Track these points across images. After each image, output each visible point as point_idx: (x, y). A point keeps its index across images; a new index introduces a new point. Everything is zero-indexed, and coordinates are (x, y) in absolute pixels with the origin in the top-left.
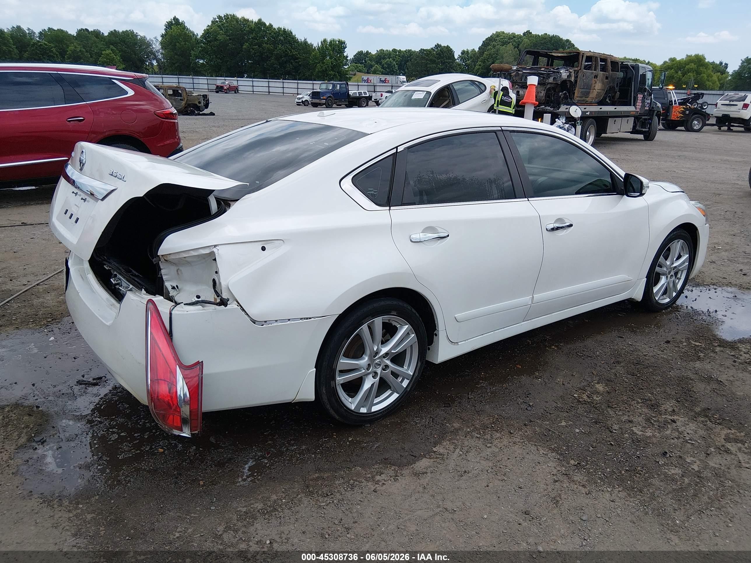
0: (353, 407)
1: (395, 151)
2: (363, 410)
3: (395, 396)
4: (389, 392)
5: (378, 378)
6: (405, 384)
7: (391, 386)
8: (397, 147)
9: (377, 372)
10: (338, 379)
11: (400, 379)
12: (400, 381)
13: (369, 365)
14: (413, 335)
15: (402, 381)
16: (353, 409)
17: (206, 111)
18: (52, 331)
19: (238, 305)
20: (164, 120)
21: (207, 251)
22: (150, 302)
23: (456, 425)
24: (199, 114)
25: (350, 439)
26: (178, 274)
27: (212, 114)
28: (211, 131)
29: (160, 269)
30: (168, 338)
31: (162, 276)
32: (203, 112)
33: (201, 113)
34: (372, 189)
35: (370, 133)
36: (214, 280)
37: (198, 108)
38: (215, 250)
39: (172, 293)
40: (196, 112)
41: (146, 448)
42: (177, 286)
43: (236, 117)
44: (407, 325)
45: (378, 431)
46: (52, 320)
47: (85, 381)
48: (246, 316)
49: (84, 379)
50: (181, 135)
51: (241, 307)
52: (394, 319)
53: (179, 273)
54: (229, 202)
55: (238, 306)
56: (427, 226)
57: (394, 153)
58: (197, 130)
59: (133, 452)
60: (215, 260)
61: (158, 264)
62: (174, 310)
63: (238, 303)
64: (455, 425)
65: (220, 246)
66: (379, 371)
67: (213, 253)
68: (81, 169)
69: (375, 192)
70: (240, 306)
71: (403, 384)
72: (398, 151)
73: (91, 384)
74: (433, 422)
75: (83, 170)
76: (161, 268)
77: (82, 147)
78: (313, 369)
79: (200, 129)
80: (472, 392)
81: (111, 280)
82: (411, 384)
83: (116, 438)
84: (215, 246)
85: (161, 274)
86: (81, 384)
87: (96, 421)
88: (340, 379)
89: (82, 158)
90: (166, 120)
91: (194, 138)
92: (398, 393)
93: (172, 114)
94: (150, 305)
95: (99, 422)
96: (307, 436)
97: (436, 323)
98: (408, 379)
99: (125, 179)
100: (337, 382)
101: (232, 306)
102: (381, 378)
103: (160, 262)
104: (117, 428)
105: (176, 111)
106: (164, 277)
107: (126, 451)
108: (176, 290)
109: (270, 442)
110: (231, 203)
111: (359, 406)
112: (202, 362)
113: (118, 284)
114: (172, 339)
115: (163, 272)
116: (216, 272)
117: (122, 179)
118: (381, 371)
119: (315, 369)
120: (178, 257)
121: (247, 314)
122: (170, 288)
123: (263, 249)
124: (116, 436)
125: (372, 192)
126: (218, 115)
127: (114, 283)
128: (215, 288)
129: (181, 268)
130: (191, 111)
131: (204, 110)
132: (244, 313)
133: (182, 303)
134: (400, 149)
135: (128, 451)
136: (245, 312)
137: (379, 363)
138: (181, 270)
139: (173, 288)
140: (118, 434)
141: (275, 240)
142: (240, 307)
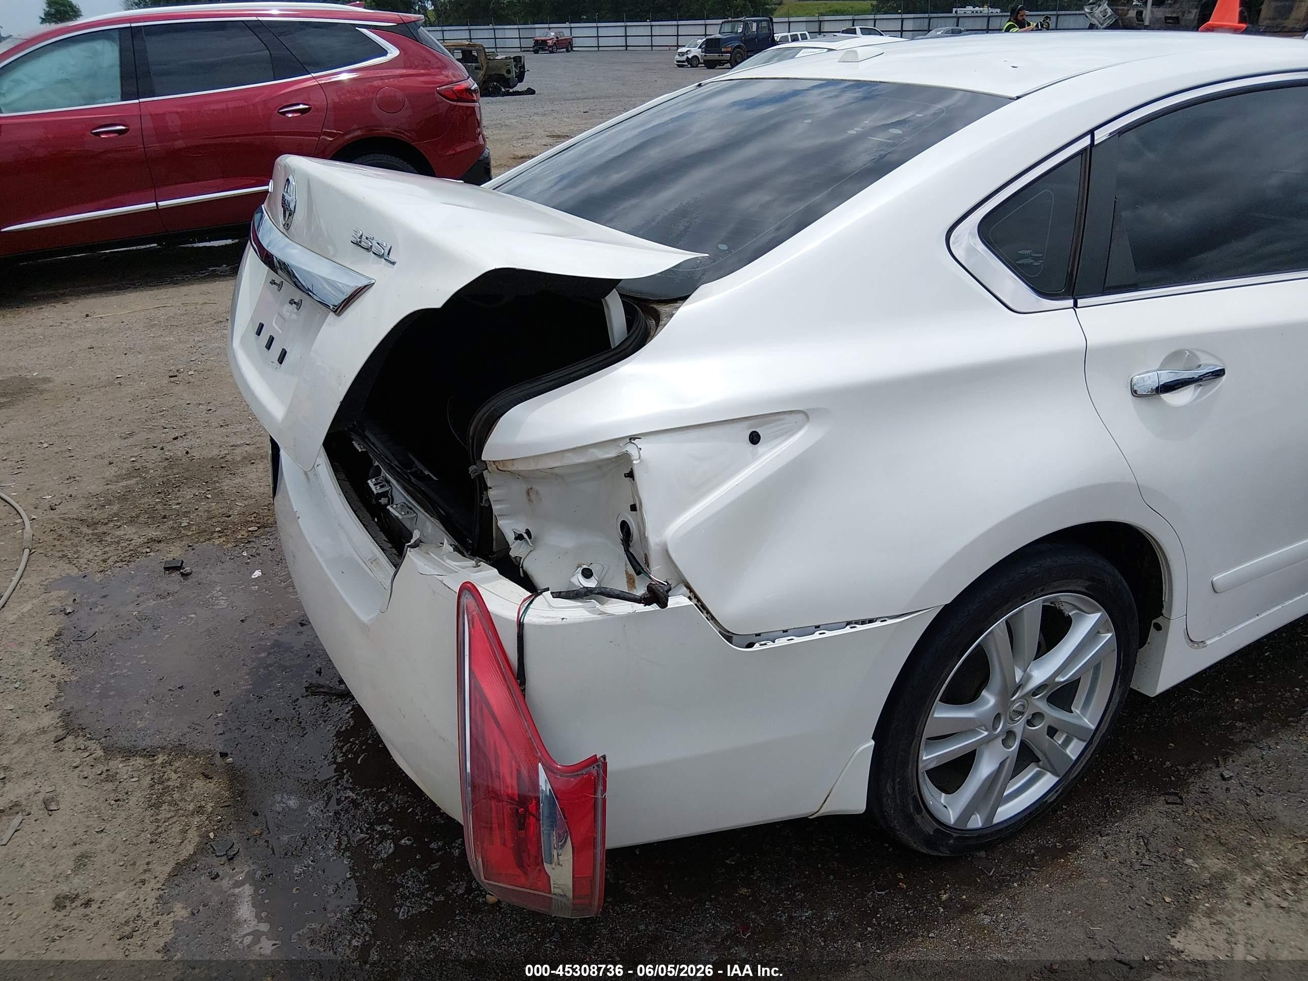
0: (951, 816)
1: (1086, 141)
2: (976, 822)
3: (1048, 781)
4: (1031, 771)
5: (1016, 746)
6: (1074, 750)
7: (1040, 755)
8: (1092, 132)
9: (1015, 730)
10: (924, 758)
11: (1060, 740)
12: (1060, 742)
13: (998, 717)
14: (1110, 635)
15: (1067, 742)
16: (952, 821)
17: (520, 87)
18: (259, 554)
19: (691, 595)
20: (455, 103)
21: (612, 453)
22: (466, 592)
23: (1215, 863)
24: (508, 94)
25: (944, 897)
26: (530, 500)
27: (531, 92)
28: (531, 122)
29: (486, 488)
30: (514, 684)
31: (490, 506)
32: (515, 89)
33: (511, 90)
34: (1028, 252)
35: (1014, 96)
36: (624, 526)
37: (508, 83)
38: (631, 449)
39: (516, 550)
40: (503, 90)
41: (457, 887)
42: (528, 532)
43: (573, 95)
44: (1098, 611)
45: (1011, 876)
46: (259, 528)
47: (323, 687)
48: (710, 624)
49: (321, 681)
50: (486, 133)
51: (699, 600)
52: (1066, 600)
53: (533, 497)
54: (655, 306)
55: (690, 598)
56: (1173, 350)
57: (1085, 149)
58: (507, 122)
59: (429, 899)
60: (631, 475)
61: (481, 478)
62: (530, 611)
63: (691, 591)
64: (1208, 862)
65: (643, 440)
66: (1019, 727)
67: (625, 458)
68: (287, 226)
69: (1036, 259)
70: (696, 597)
71: (1068, 751)
72: (1096, 143)
73: (334, 694)
74: (1148, 850)
75: (292, 228)
76: (489, 485)
77: (287, 169)
78: (867, 741)
79: (512, 121)
80: (1225, 756)
81: (369, 481)
82: (1088, 755)
83: (391, 851)
84: (632, 438)
85: (488, 500)
86: (314, 694)
87: (346, 798)
88: (929, 757)
89: (287, 197)
90: (459, 104)
91: (503, 137)
92: (1054, 773)
93: (468, 90)
94: (467, 600)
95: (353, 801)
96: (832, 877)
97: (1166, 598)
98: (1084, 741)
99: (392, 257)
100: (920, 766)
101: (678, 601)
102: (1023, 744)
103: (485, 473)
104: (391, 824)
105: (476, 86)
106: (496, 508)
107: (414, 895)
108: (526, 541)
109: (744, 891)
110: (663, 309)
111: (966, 815)
112: (604, 757)
113: (384, 494)
114: (524, 690)
115: (492, 494)
116: (633, 508)
117: (385, 256)
118: (1024, 728)
119: (873, 743)
120: (532, 466)
121: (713, 618)
122: (510, 537)
123: (755, 438)
124: (388, 848)
125: (1029, 261)
126: (540, 94)
127: (375, 492)
128: (629, 546)
129: (536, 487)
130: (495, 87)
131: (516, 86)
132: (703, 616)
133: (547, 589)
134: (1101, 136)
135: (417, 896)
136: (708, 612)
137: (1021, 709)
138: (537, 493)
139: (519, 537)
140: (396, 840)
141: (784, 413)
142: (695, 601)
